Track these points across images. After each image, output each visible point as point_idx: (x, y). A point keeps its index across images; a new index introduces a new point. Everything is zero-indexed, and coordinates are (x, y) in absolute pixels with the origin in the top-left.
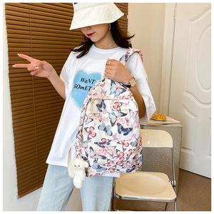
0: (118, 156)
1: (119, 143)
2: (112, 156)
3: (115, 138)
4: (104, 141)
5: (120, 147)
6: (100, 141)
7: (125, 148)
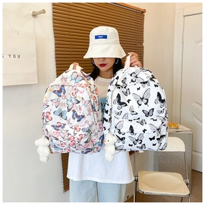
0: (69, 139)
1: (71, 128)
2: (63, 138)
3: (69, 123)
4: (59, 124)
5: (71, 131)
6: (56, 124)
7: (76, 132)
